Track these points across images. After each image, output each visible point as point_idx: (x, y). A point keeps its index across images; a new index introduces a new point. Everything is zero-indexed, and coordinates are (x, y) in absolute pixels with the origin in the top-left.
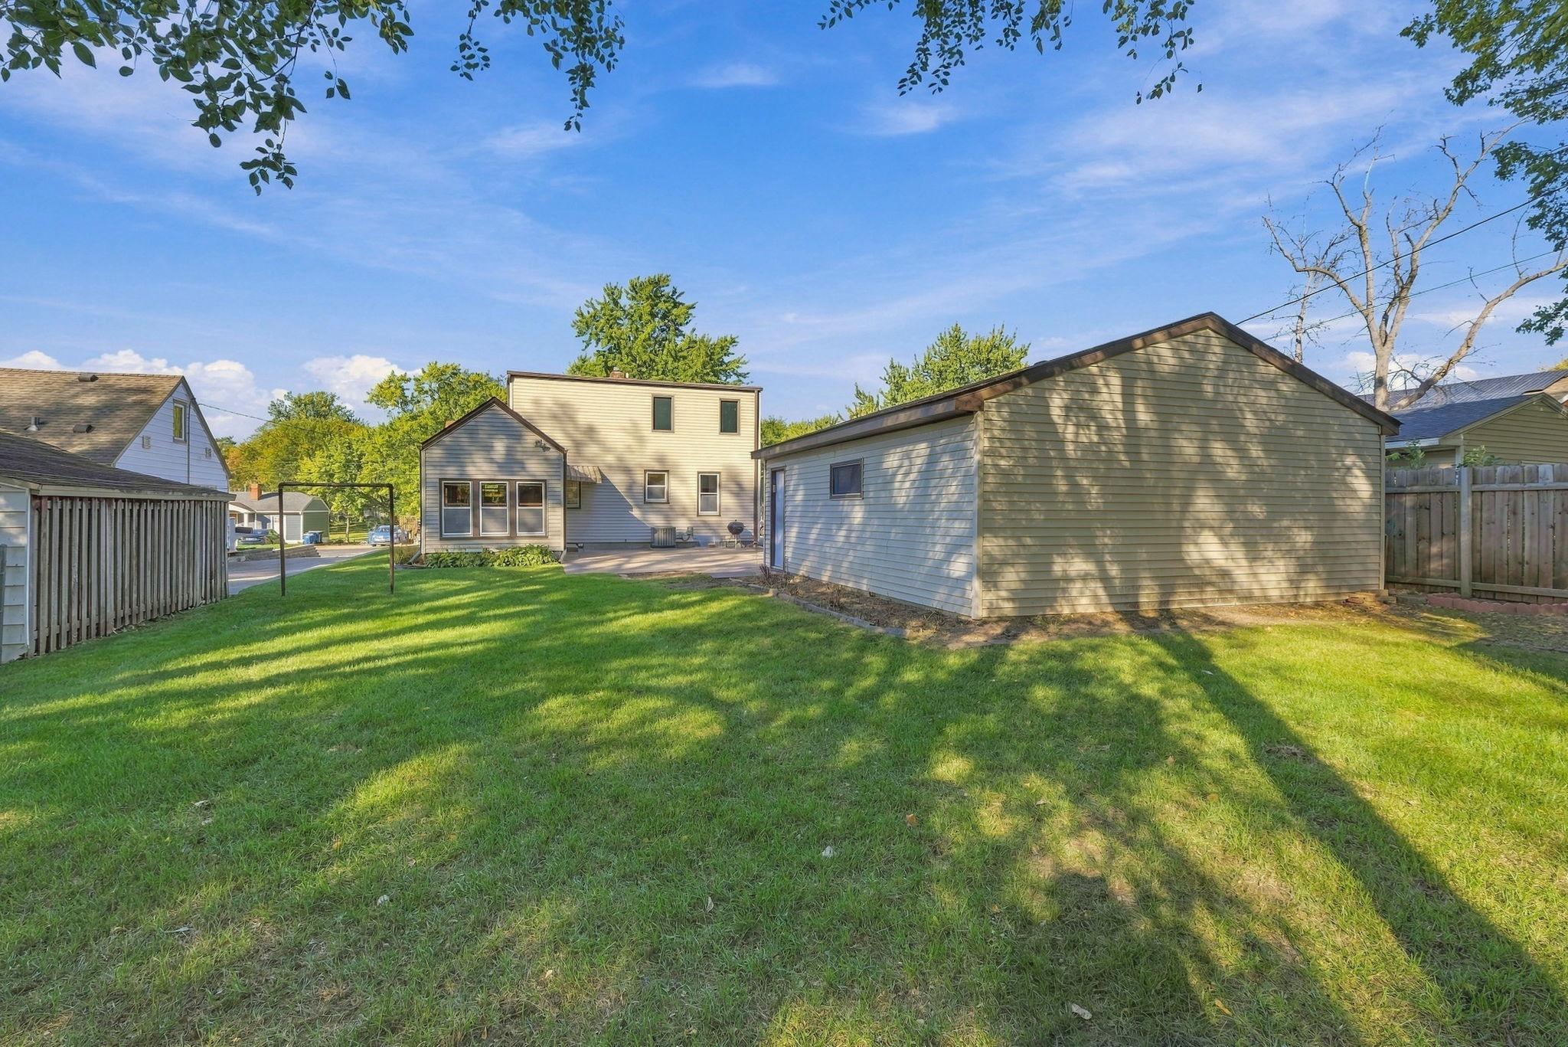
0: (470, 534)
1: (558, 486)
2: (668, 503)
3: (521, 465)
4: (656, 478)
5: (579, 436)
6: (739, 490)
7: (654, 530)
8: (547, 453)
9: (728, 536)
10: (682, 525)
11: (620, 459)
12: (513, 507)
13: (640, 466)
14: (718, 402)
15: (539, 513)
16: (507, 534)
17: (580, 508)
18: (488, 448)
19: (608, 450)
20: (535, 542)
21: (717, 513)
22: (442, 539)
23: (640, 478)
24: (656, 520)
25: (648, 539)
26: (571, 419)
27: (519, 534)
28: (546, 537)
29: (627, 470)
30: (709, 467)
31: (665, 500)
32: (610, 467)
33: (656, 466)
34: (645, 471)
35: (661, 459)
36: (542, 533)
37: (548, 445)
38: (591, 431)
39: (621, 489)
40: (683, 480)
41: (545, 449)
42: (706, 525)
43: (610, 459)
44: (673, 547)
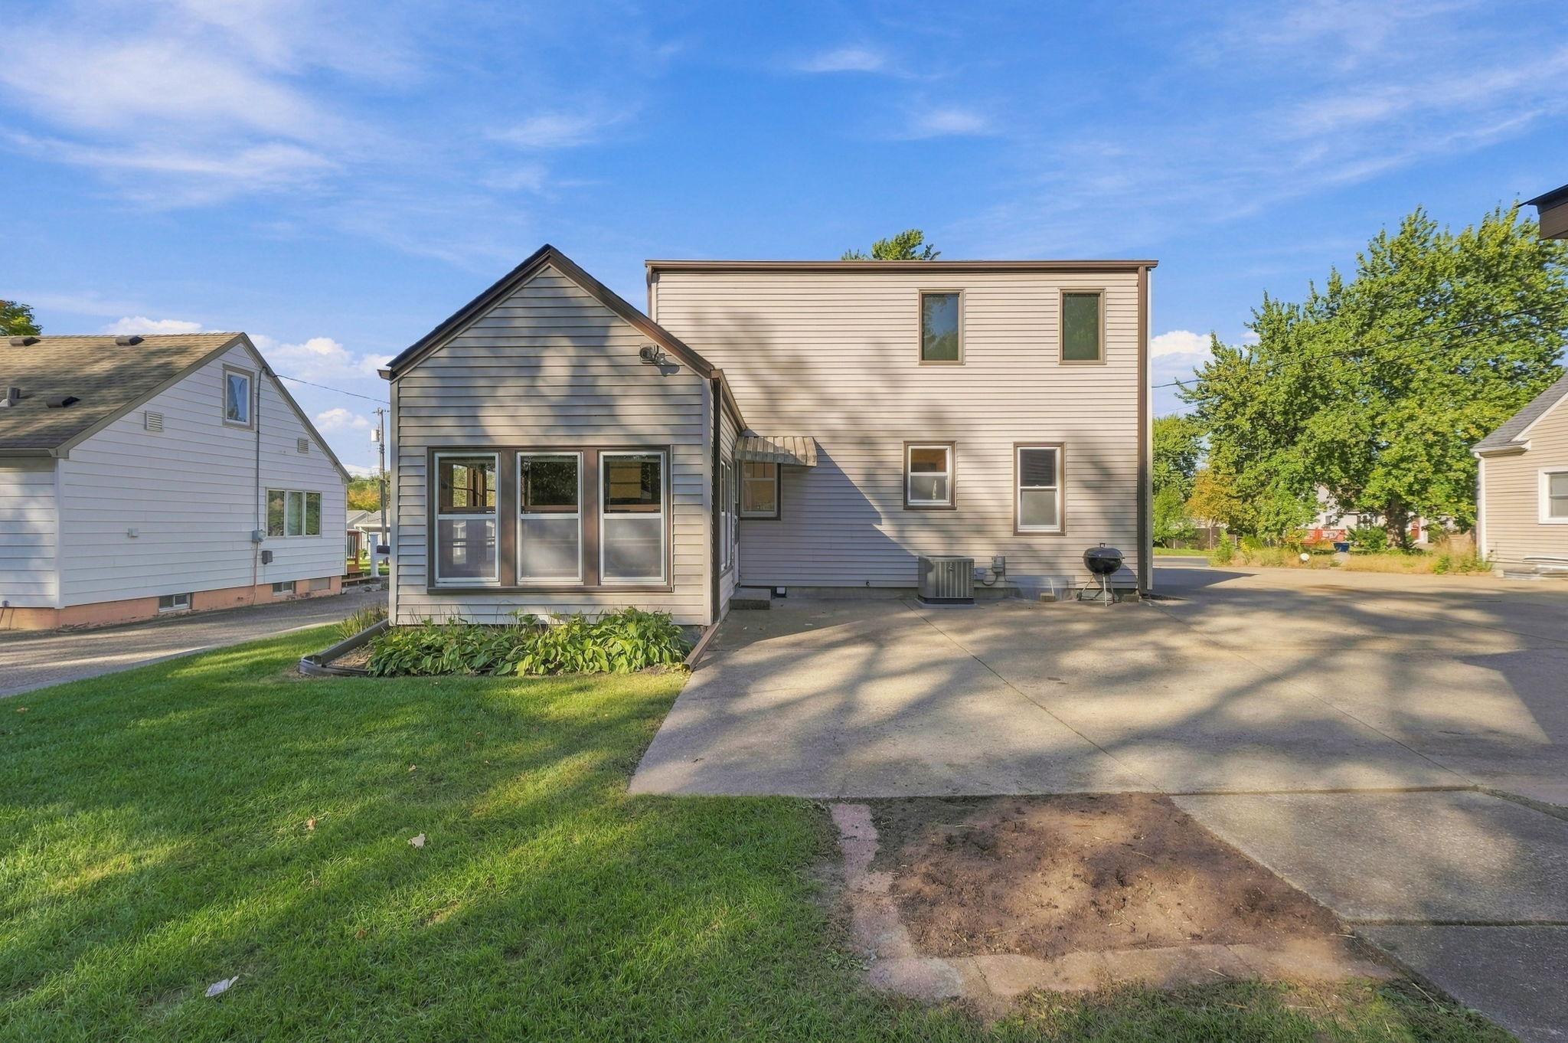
0: (493, 581)
1: (696, 462)
2: (953, 508)
3: (606, 405)
4: (928, 459)
5: (775, 379)
6: (1101, 480)
7: (925, 565)
8: (670, 380)
9: (1083, 579)
10: (981, 552)
11: (853, 419)
12: (590, 511)
13: (895, 434)
14: (1058, 296)
15: (649, 530)
16: (576, 581)
17: (778, 518)
18: (531, 368)
19: (828, 402)
20: (643, 603)
21: (1056, 528)
22: (433, 591)
23: (895, 455)
24: (927, 542)
25: (910, 579)
26: (762, 345)
27: (607, 581)
28: (669, 590)
29: (866, 442)
30: (1041, 434)
31: (946, 502)
32: (834, 437)
33: (927, 434)
34: (907, 443)
35: (936, 417)
36: (659, 581)
37: (672, 358)
38: (797, 367)
39: (856, 478)
40: (982, 460)
41: (669, 369)
42: (1031, 552)
43: (835, 420)
44: (968, 601)
